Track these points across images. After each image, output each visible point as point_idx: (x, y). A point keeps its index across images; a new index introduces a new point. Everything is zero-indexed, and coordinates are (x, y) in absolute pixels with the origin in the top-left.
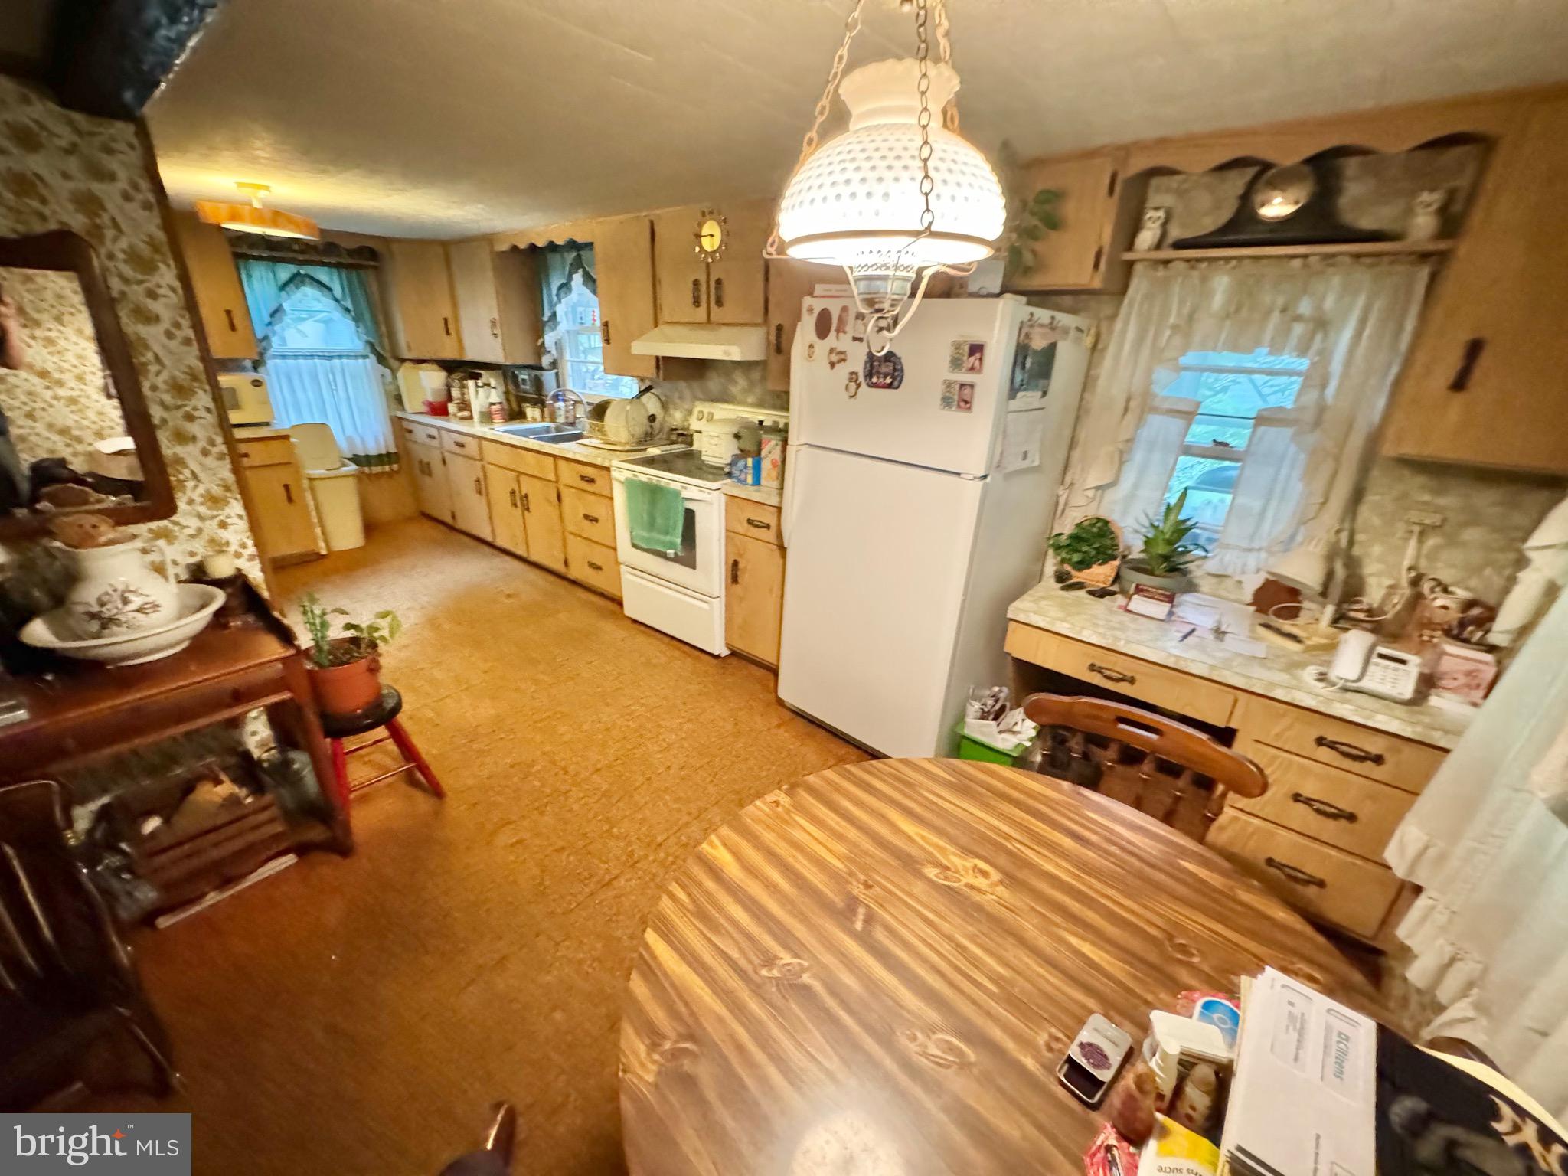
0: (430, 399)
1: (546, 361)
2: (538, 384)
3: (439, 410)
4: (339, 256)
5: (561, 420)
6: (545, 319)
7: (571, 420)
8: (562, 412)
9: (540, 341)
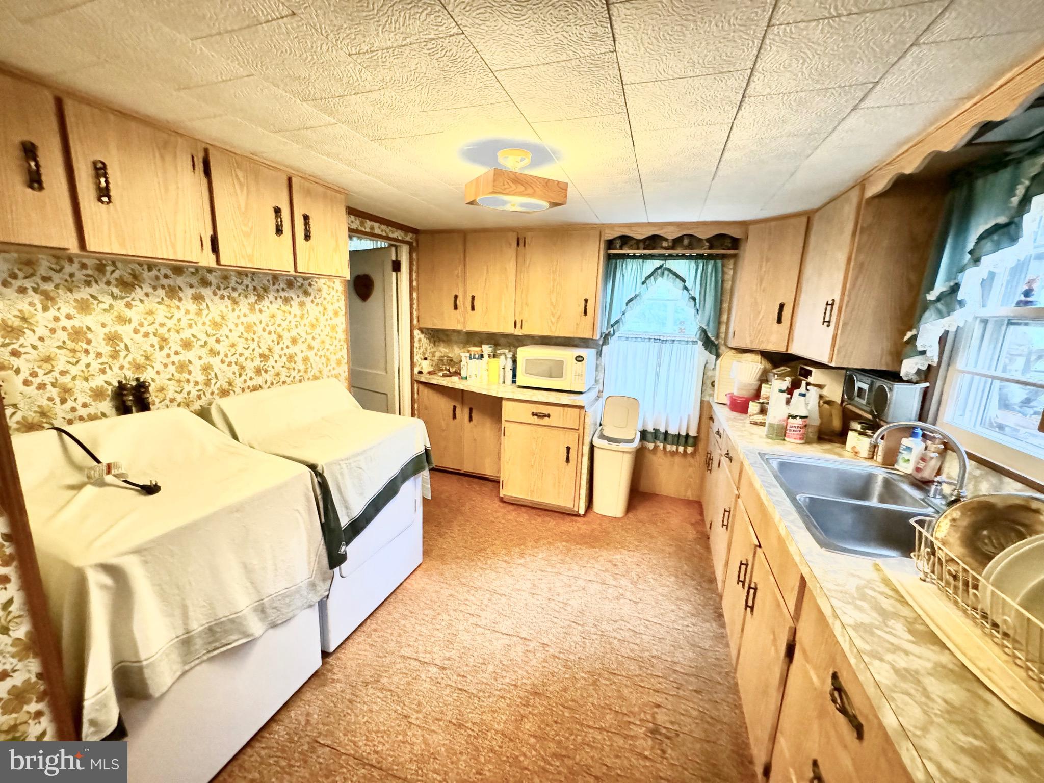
0: (736, 393)
1: (909, 367)
2: (880, 402)
3: (739, 406)
4: (701, 247)
5: (905, 466)
6: (932, 296)
7: (927, 474)
8: (914, 457)
9: (909, 335)
